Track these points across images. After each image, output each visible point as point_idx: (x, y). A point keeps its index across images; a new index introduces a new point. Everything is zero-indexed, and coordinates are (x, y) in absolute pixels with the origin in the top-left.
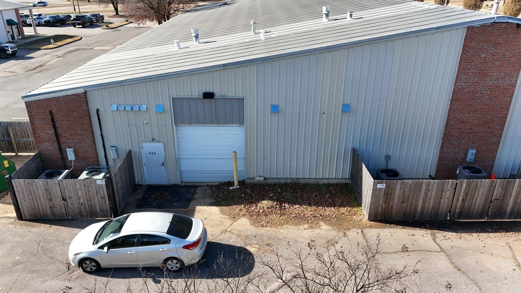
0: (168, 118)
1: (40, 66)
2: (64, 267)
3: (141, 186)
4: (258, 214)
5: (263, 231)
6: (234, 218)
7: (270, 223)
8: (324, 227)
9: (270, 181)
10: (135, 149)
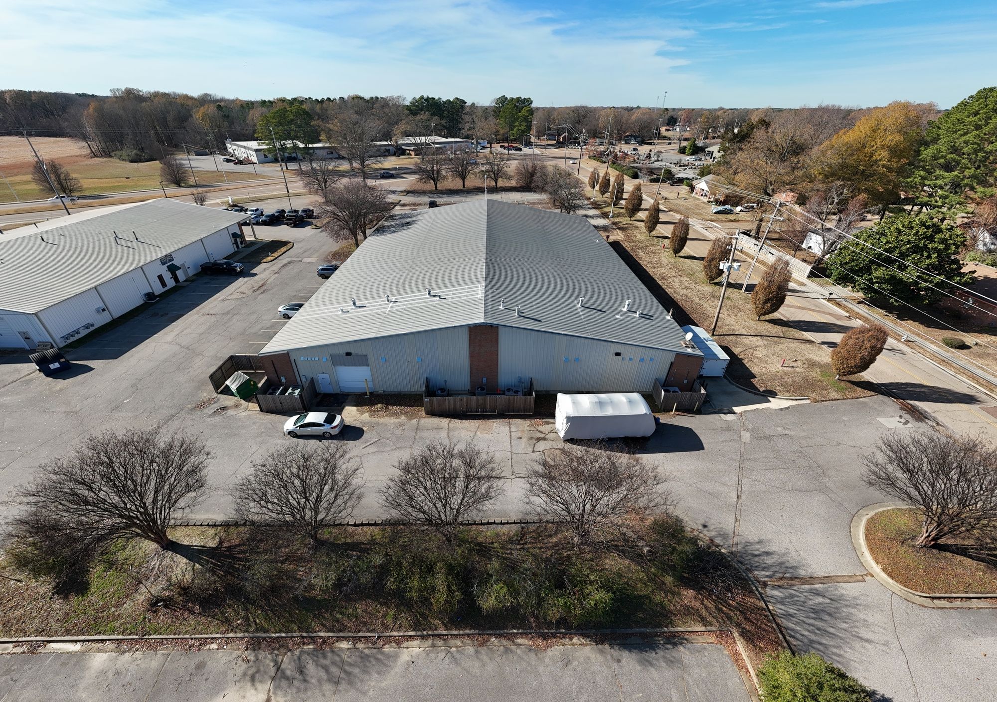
0: (330, 363)
1: (262, 285)
2: (283, 435)
3: (320, 394)
4: (374, 411)
5: (373, 420)
6: (362, 414)
7: (379, 416)
8: (403, 417)
9: (386, 393)
10: (315, 377)
